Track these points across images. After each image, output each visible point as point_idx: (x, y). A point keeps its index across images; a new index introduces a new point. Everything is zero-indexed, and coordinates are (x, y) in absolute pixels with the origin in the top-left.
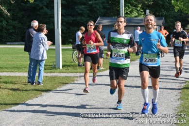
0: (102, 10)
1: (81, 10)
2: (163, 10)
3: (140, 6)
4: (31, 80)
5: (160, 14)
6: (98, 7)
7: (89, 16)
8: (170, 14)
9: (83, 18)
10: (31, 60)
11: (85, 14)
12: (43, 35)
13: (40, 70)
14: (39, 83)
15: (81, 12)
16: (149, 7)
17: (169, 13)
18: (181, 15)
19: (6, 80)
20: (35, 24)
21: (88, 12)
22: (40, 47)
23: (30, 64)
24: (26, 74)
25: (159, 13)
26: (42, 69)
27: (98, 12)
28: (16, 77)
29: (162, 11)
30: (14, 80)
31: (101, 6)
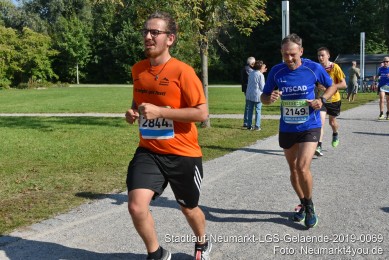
0: (342, 48)
3: (384, 41)
4: (248, 123)
10: (247, 101)
12: (260, 74)
13: (257, 113)
14: (256, 127)
19: (224, 123)
20: (252, 60)
22: (256, 88)
23: (247, 106)
24: (242, 116)
26: (259, 112)
28: (236, 120)
30: (232, 124)
31: (342, 43)
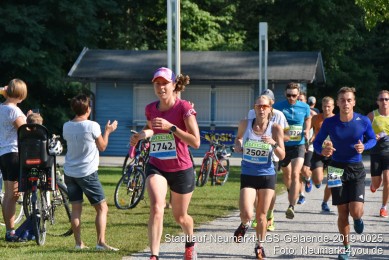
0: (95, 25)
1: (18, 22)
2: (314, 26)
3: (233, 7)
5: (305, 40)
6: (80, 13)
7: (45, 45)
8: (338, 41)
9: (23, 51)
11: (31, 35)
15: (16, 29)
16: (263, 12)
17: (337, 36)
18: (377, 44)
21: (41, 28)
25: (301, 36)
27: (79, 28)
29: (310, 29)
31: (92, 10)
